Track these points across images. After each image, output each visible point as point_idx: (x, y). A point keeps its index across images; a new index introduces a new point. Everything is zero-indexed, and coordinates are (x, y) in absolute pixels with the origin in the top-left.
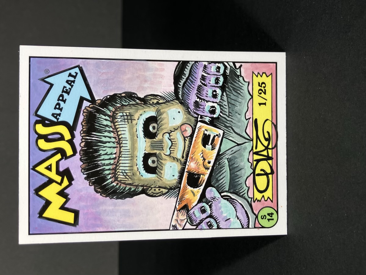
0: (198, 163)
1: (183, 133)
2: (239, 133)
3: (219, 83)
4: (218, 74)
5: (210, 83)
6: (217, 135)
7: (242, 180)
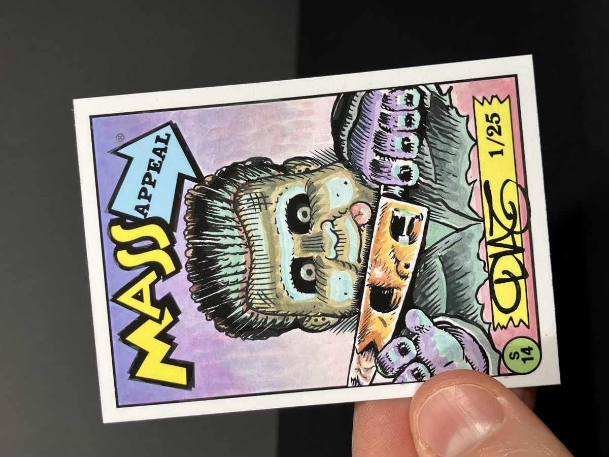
0: (387, 268)
1: (356, 219)
2: (456, 209)
3: (414, 124)
4: (409, 108)
5: (397, 127)
6: (417, 217)
7: (470, 293)
